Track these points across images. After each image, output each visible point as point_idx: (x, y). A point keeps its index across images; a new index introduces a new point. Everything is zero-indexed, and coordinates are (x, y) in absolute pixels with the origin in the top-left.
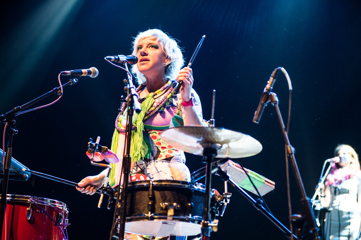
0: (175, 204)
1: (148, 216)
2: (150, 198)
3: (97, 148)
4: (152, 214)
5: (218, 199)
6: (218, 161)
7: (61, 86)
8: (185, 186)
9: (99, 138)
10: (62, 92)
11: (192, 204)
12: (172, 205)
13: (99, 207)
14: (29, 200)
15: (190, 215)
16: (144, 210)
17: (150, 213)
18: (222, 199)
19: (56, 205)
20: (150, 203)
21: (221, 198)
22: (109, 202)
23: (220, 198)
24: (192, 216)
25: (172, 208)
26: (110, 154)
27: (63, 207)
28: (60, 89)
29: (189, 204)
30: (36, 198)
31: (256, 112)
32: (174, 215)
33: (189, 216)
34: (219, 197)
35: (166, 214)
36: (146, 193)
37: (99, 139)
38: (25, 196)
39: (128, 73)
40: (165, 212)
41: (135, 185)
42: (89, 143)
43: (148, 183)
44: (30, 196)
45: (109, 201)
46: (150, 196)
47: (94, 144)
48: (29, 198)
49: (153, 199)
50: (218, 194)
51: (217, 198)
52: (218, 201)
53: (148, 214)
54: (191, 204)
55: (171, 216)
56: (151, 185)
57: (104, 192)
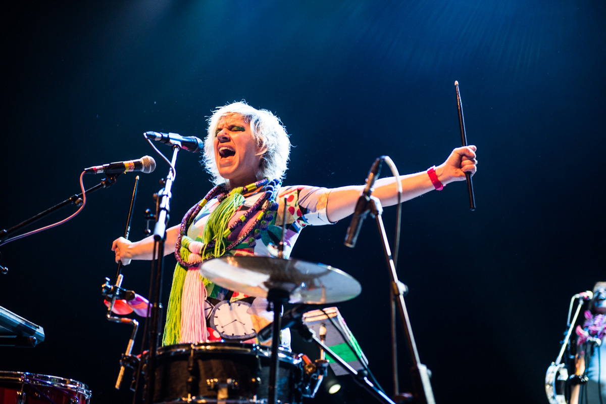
0: (229, 381)
1: (187, 401)
2: (190, 371)
3: (118, 293)
4: (194, 398)
5: (308, 371)
6: (294, 310)
7: (84, 191)
8: (246, 351)
9: (121, 276)
10: (84, 201)
11: (259, 379)
12: (226, 382)
13: (117, 386)
14: (20, 379)
15: (255, 397)
16: (181, 391)
17: (189, 395)
18: (315, 370)
19: (67, 387)
20: (190, 380)
21: (314, 368)
22: (133, 380)
23: (311, 369)
24: (258, 399)
25: (224, 387)
26: (140, 302)
27: (77, 388)
28: (81, 196)
29: (254, 380)
30: (34, 375)
31: (349, 229)
32: (227, 399)
33: (253, 398)
34: (309, 367)
35: (216, 397)
36: (185, 364)
37: (120, 278)
38: (13, 372)
39: (171, 169)
40: (214, 393)
41: (169, 351)
42: (103, 286)
43: (187, 348)
44: (22, 373)
45: (134, 378)
46: (190, 369)
47: (112, 288)
48: (20, 376)
49: (195, 372)
50: (308, 361)
51: (307, 368)
52: (307, 373)
53: (187, 397)
54: (257, 380)
55: (223, 399)
56: (192, 352)
57: (125, 364)
